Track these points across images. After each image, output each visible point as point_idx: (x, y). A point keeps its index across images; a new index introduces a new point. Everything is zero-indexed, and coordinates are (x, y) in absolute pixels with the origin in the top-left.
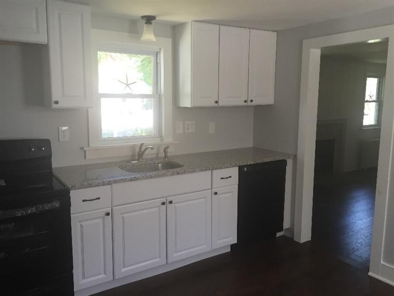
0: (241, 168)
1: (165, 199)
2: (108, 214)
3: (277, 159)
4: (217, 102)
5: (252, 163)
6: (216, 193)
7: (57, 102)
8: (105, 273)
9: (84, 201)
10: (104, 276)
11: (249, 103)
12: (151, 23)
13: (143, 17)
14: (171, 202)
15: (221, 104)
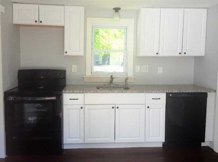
0: (168, 94)
1: (114, 105)
2: (82, 108)
3: (199, 91)
4: (157, 54)
5: (176, 91)
6: (148, 107)
7: (66, 52)
8: (80, 138)
9: (70, 99)
10: (79, 139)
11: (183, 55)
12: (118, 12)
13: (114, 9)
14: (118, 108)
15: (160, 55)
